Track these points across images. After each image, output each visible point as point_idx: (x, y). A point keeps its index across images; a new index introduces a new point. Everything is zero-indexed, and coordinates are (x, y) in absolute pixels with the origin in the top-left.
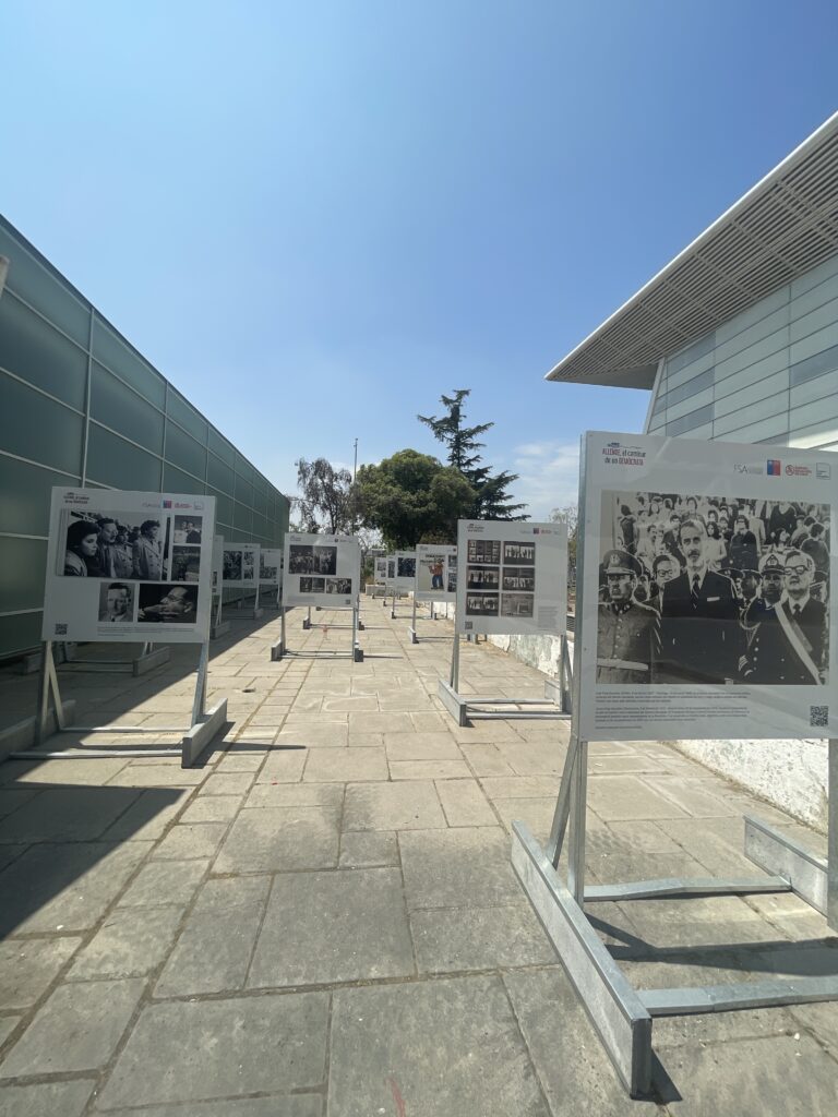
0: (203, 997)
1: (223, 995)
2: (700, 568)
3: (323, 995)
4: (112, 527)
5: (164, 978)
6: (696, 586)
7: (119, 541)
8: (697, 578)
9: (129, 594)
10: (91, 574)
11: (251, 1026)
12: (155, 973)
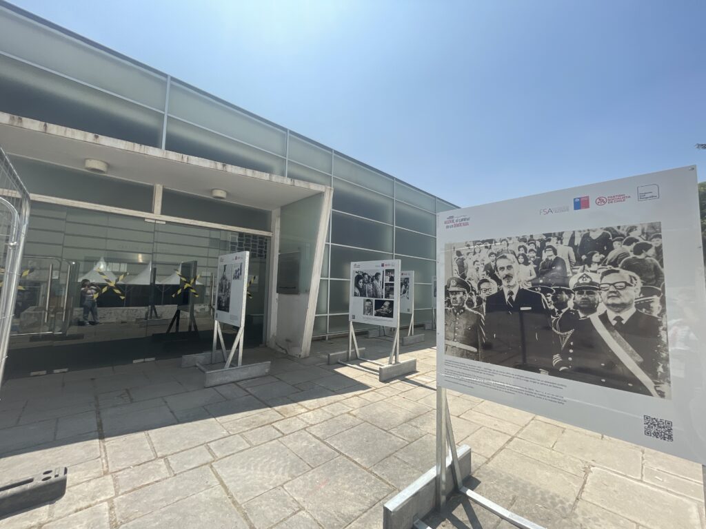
0: (314, 436)
1: (318, 438)
2: (513, 286)
3: (338, 454)
4: (366, 276)
5: (312, 428)
6: (510, 299)
7: (369, 282)
8: (511, 293)
9: (372, 304)
10: (361, 296)
11: (315, 447)
12: (312, 425)
